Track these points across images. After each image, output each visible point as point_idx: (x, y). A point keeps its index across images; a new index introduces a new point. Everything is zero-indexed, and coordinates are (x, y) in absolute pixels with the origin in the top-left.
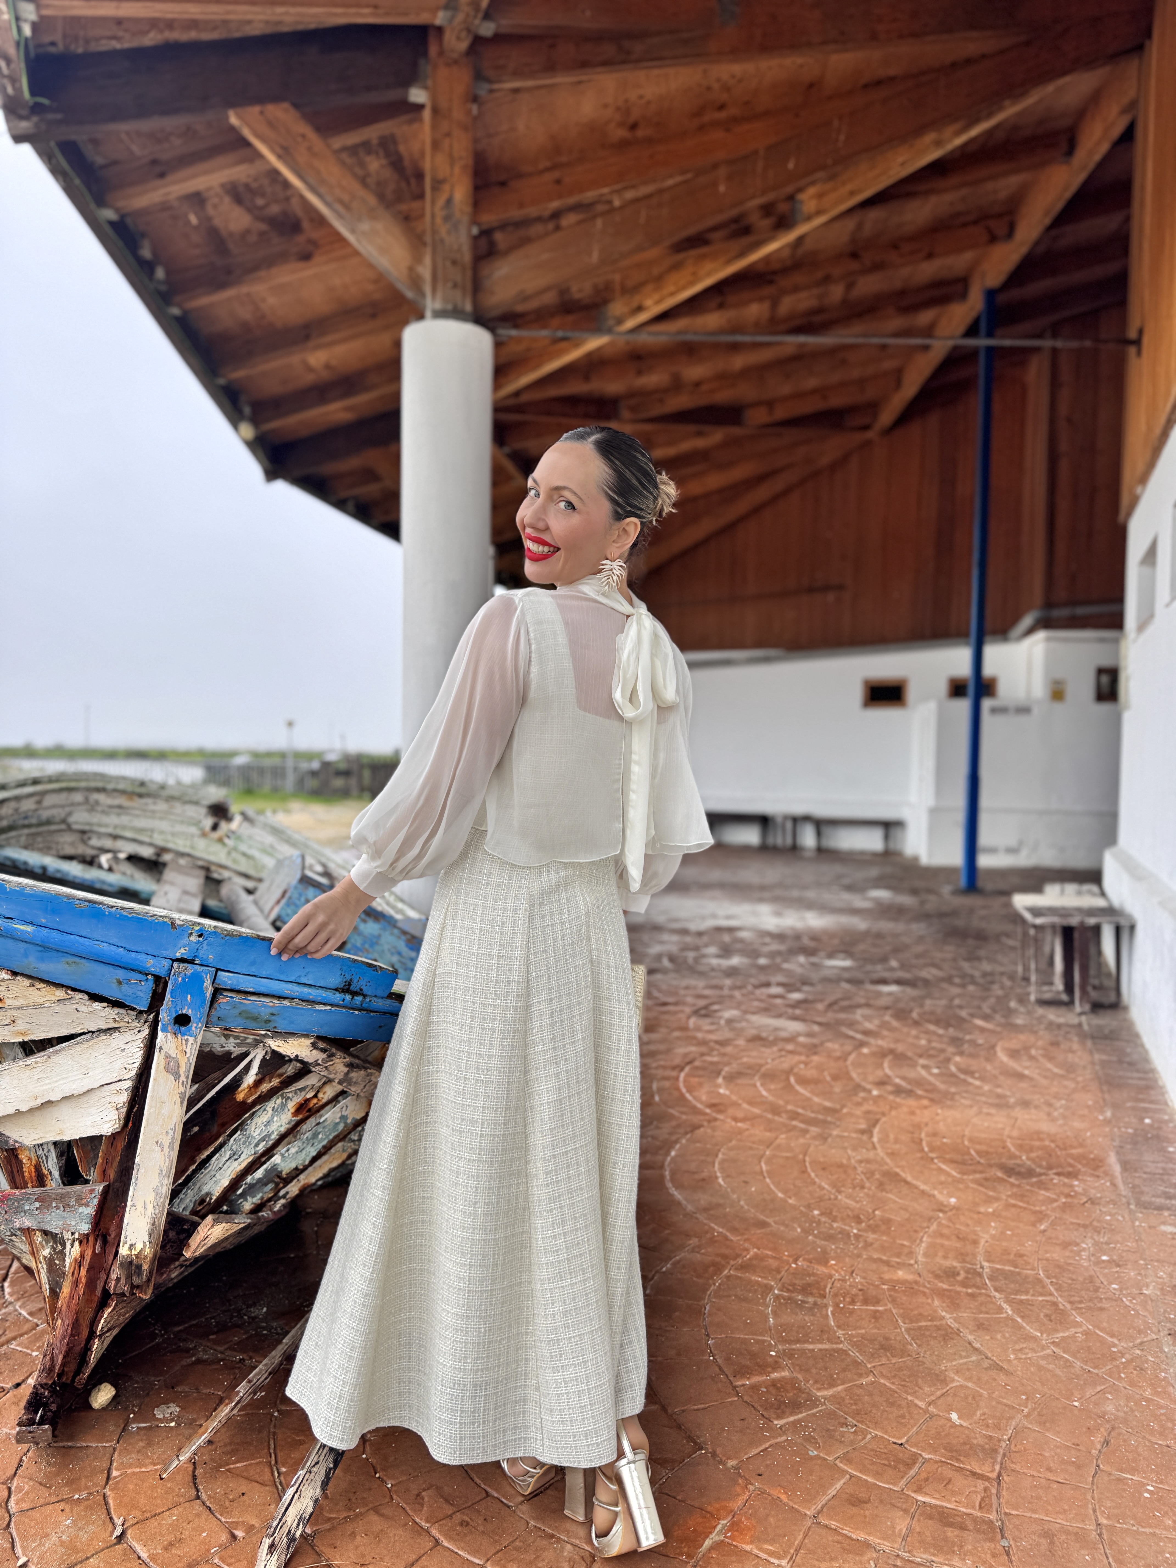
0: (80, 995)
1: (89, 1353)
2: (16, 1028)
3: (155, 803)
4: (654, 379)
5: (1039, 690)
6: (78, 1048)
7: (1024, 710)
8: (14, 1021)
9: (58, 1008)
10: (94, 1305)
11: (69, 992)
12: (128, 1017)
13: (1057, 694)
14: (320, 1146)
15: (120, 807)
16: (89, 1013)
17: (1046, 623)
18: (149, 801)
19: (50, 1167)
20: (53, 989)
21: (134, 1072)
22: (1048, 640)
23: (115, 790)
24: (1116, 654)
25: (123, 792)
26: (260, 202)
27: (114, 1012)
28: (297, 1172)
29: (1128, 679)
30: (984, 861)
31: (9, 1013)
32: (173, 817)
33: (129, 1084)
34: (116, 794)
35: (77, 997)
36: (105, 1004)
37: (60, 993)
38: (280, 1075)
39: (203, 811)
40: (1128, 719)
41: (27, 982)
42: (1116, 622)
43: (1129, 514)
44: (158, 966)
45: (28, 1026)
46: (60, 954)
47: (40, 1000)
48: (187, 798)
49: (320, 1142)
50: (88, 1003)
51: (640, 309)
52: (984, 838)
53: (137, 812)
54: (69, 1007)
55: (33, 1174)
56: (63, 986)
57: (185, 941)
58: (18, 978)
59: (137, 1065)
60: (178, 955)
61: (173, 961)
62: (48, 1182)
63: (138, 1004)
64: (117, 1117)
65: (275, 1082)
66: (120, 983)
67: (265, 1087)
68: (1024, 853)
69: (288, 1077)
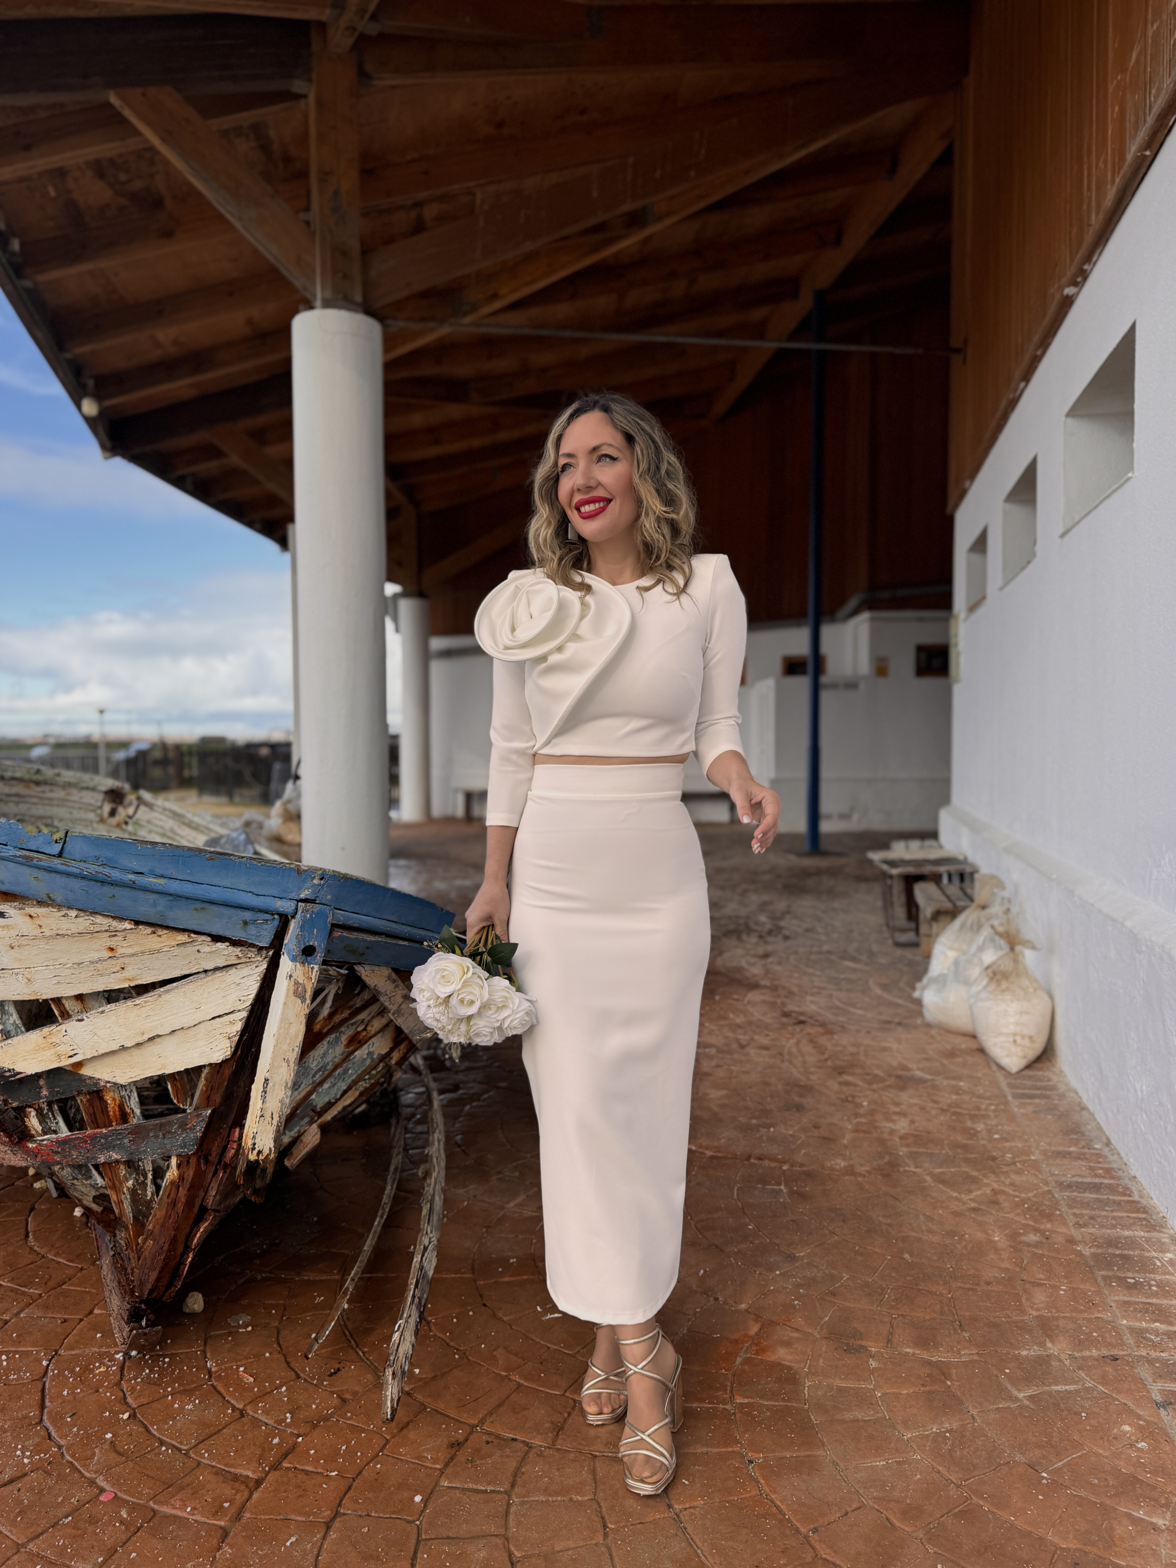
0: (204, 938)
1: (182, 1266)
2: (124, 975)
3: (52, 791)
4: (502, 364)
5: (864, 666)
6: (192, 986)
7: (851, 685)
8: (123, 969)
9: (178, 951)
10: (191, 1222)
11: (193, 935)
12: (252, 953)
13: (881, 669)
14: (350, 1080)
15: (17, 795)
16: (211, 952)
17: (871, 604)
18: (46, 788)
19: (133, 1106)
20: (175, 934)
21: (249, 1003)
22: (872, 620)
23: (13, 779)
24: (946, 631)
25: (21, 780)
26: (123, 177)
27: (237, 950)
28: (330, 1105)
29: (958, 654)
30: (826, 827)
31: (121, 960)
32: (70, 804)
33: (244, 1014)
34: (13, 782)
35: (200, 940)
36: (228, 944)
37: (183, 938)
38: (350, 1007)
39: (101, 797)
40: (958, 691)
41: (149, 930)
42: (945, 602)
43: (957, 505)
44: (286, 906)
45: (139, 972)
46: (190, 901)
47: (157, 946)
48: (85, 785)
49: (350, 1076)
50: (211, 944)
51: (495, 296)
52: (826, 805)
53: (34, 800)
54: (191, 949)
55: (118, 1113)
56: (184, 930)
57: (308, 884)
58: (140, 927)
59: (253, 996)
60: (302, 896)
61: (298, 901)
62: (130, 1119)
63: (260, 942)
64: (229, 1045)
65: (345, 1014)
66: (245, 923)
67: (338, 1018)
68: (855, 817)
69: (356, 1009)
